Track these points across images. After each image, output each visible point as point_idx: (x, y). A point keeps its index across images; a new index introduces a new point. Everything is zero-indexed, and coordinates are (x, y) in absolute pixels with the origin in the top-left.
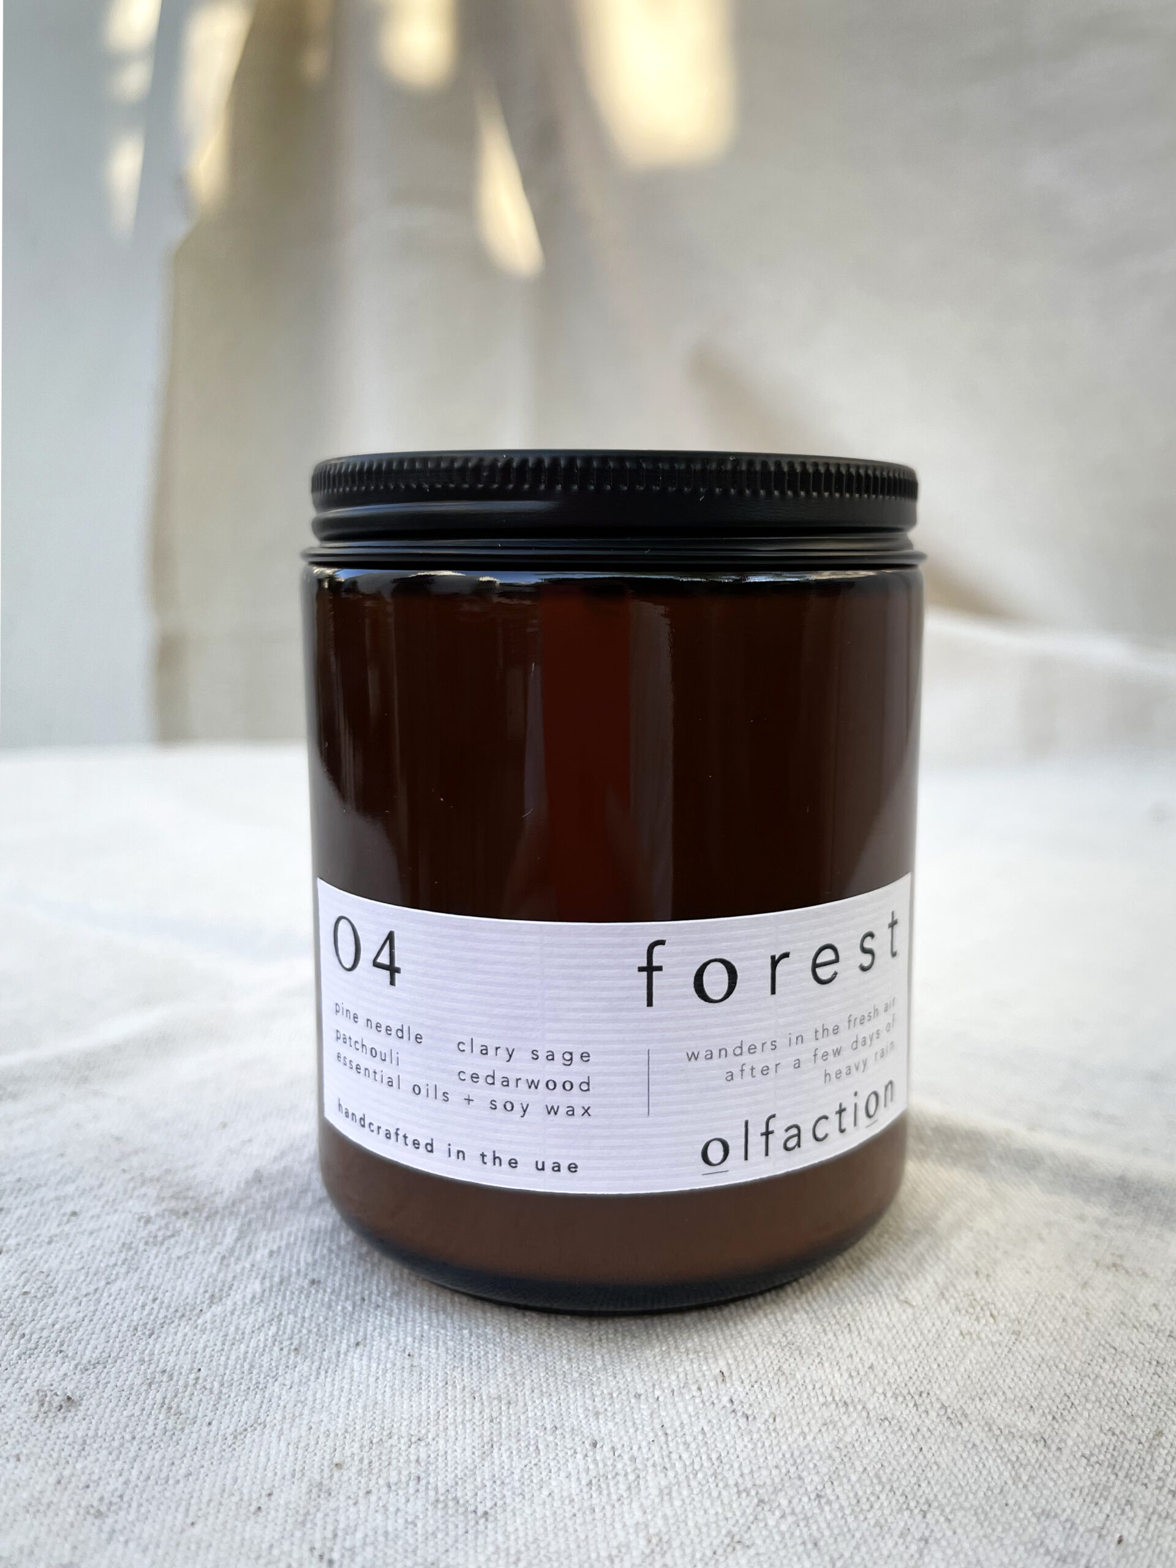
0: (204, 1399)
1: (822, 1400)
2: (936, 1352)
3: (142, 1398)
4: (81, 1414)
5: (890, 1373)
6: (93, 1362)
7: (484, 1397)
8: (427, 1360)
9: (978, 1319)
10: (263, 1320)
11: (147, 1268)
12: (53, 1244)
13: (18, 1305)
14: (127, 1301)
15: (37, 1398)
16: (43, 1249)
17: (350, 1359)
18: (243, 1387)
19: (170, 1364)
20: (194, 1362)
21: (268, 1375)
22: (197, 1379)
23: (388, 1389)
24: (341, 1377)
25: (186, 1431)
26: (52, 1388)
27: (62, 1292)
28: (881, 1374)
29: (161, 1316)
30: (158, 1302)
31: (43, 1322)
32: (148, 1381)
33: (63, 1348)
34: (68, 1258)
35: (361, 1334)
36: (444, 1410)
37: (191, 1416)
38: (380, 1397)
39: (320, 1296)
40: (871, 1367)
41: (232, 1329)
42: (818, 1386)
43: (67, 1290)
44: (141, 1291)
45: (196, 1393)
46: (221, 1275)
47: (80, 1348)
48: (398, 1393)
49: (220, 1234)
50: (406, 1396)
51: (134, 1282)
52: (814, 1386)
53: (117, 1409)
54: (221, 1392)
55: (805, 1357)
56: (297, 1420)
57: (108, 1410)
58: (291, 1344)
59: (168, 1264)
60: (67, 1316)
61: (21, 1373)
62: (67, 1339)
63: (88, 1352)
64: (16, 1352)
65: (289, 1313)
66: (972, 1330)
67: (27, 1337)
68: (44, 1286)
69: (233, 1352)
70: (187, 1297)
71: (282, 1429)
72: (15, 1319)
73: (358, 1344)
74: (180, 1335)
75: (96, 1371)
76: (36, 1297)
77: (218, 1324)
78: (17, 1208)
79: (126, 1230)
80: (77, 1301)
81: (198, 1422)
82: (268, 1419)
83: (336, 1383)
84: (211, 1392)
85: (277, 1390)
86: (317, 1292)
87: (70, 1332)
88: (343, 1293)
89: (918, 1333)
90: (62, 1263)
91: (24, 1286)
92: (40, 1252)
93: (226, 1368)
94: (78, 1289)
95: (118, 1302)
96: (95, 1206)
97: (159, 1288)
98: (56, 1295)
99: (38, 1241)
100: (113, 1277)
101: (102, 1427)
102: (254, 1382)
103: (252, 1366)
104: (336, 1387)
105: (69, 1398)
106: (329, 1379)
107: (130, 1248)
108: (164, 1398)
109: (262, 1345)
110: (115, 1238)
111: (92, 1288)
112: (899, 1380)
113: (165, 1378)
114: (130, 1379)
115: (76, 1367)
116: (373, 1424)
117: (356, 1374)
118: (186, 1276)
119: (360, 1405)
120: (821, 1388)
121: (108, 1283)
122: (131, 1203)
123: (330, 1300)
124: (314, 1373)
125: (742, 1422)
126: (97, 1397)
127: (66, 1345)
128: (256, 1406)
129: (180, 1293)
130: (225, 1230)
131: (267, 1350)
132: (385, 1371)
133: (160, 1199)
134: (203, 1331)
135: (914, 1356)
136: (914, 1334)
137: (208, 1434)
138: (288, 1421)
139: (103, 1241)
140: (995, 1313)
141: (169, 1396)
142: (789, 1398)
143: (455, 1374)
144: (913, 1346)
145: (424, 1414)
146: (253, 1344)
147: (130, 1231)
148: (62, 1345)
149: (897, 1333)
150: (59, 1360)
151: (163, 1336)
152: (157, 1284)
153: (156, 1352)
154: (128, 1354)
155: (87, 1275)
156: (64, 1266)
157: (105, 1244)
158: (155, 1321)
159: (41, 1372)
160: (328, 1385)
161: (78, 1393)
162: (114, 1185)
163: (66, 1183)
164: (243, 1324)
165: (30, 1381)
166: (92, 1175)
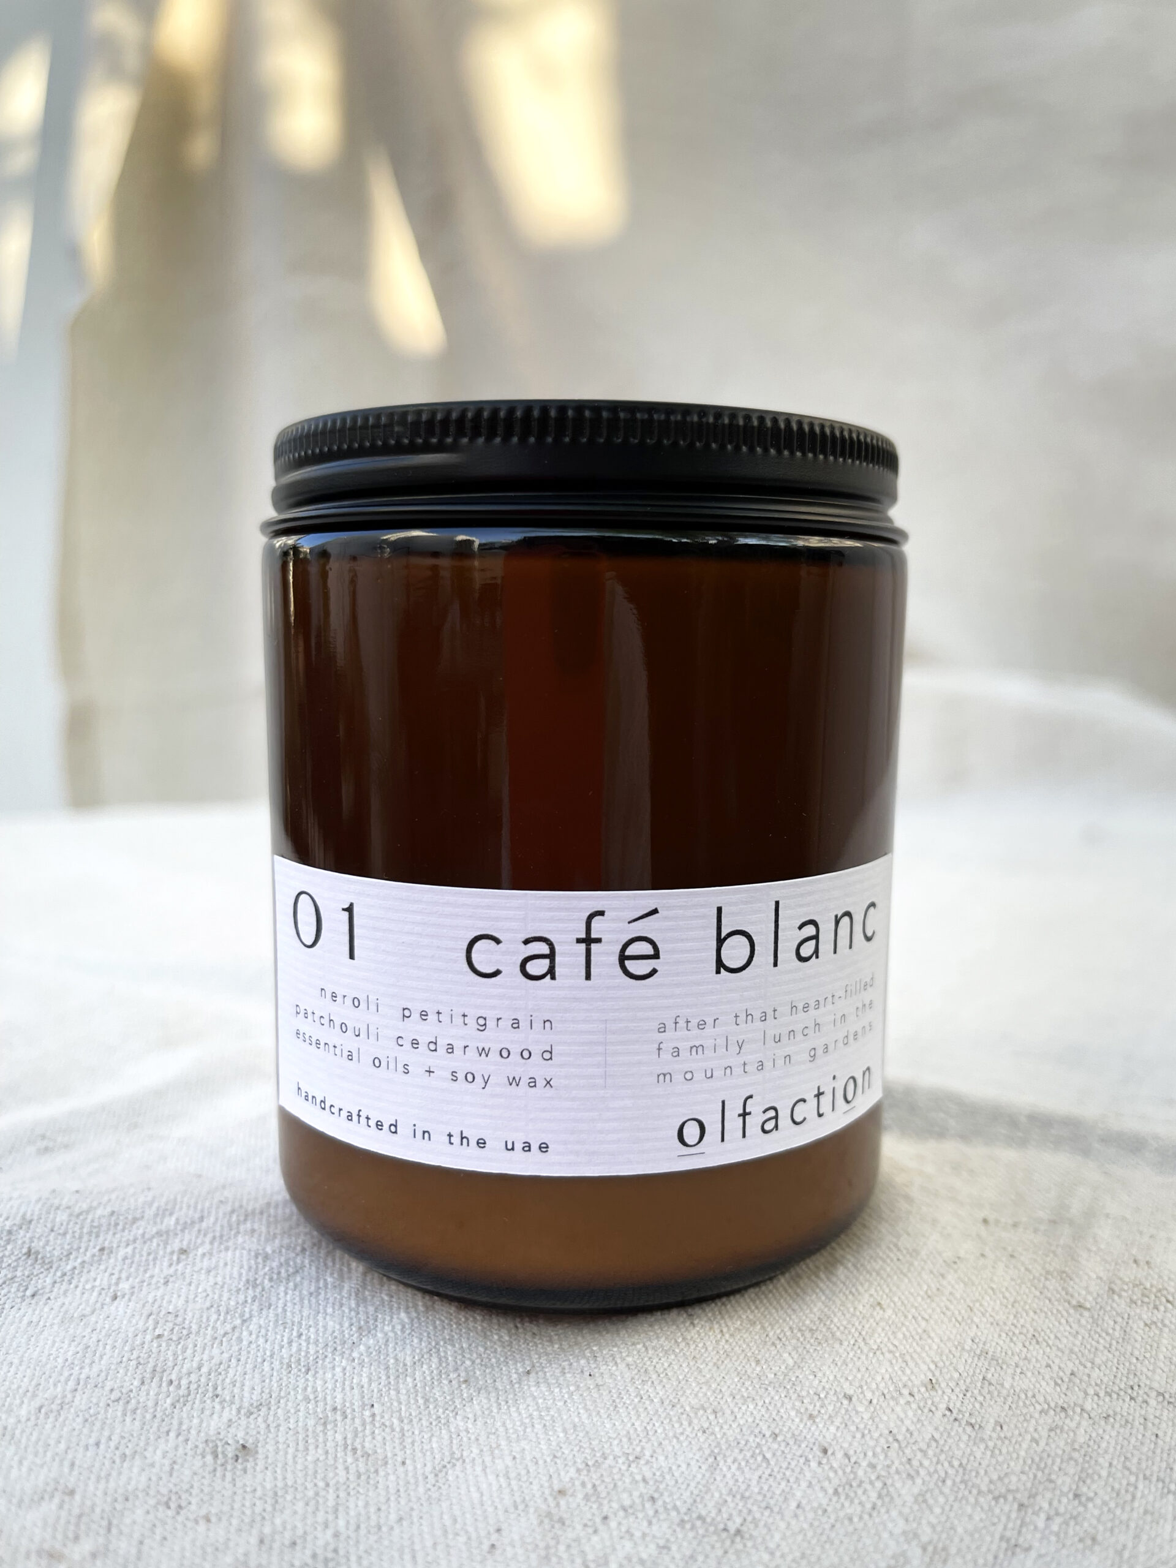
0: (388, 1437)
1: (1039, 1407)
2: (1129, 1348)
3: (321, 1440)
4: (261, 1465)
6: (255, 1404)
8: (610, 1378)
9: (1156, 1308)
10: (421, 1350)
12: (170, 1284)
13: (155, 1349)
14: (270, 1339)
15: (208, 1450)
16: (161, 1290)
17: (526, 1387)
18: (425, 1423)
19: (339, 1400)
20: (364, 1397)
21: (447, 1409)
22: (373, 1415)
23: (582, 1411)
24: (525, 1406)
25: (382, 1473)
26: (221, 1437)
27: (198, 1333)
28: (1086, 1378)
29: (312, 1352)
30: (303, 1337)
31: (187, 1366)
32: (322, 1421)
33: (218, 1392)
34: (191, 1297)
35: (527, 1362)
37: (380, 1457)
38: (577, 1420)
40: (1072, 1374)
41: (392, 1360)
42: (1030, 1394)
43: (203, 1331)
44: (281, 1328)
45: (377, 1432)
46: (361, 1309)
47: (236, 1390)
48: (594, 1414)
51: (272, 1319)
52: (1026, 1395)
53: (299, 1454)
54: (402, 1429)
55: (1004, 1367)
56: (496, 1452)
57: (290, 1457)
58: (459, 1375)
59: (302, 1300)
60: (212, 1358)
61: (181, 1424)
62: (219, 1382)
63: (246, 1394)
64: (169, 1401)
66: (1155, 1319)
67: (175, 1383)
68: (177, 1328)
69: (401, 1385)
70: (334, 1332)
71: (483, 1461)
72: (155, 1366)
73: (528, 1373)
74: (338, 1369)
75: (262, 1413)
76: (171, 1339)
77: (374, 1356)
78: (118, 1246)
79: (246, 1267)
80: (217, 1341)
81: (390, 1462)
82: (464, 1454)
83: (522, 1411)
84: (393, 1430)
85: (461, 1424)
89: (1104, 1335)
90: (187, 1302)
91: (155, 1329)
92: (159, 1293)
93: (400, 1403)
94: (215, 1328)
96: (203, 1243)
97: (300, 1323)
98: (192, 1336)
99: (154, 1281)
100: (247, 1315)
101: (289, 1475)
102: (434, 1417)
103: (427, 1401)
104: (524, 1416)
105: (243, 1447)
106: (513, 1409)
107: (255, 1286)
108: (345, 1439)
109: (428, 1378)
110: (236, 1275)
111: (228, 1327)
112: (1105, 1380)
113: (339, 1417)
114: (301, 1419)
115: (239, 1410)
116: (581, 1447)
117: (540, 1401)
118: (325, 1312)
119: (559, 1430)
120: (1034, 1396)
121: (244, 1321)
122: (240, 1239)
124: (495, 1405)
125: (969, 1429)
126: (273, 1442)
127: (219, 1388)
128: (446, 1442)
131: (436, 1382)
132: (571, 1394)
134: (362, 1364)
135: (1110, 1356)
136: (1100, 1336)
137: (406, 1475)
138: (487, 1454)
139: (224, 1278)
141: (349, 1436)
142: (1007, 1407)
144: (1105, 1347)
146: (419, 1376)
147: (250, 1268)
148: (216, 1388)
149: (1083, 1338)
150: (218, 1407)
151: (321, 1372)
152: (296, 1320)
153: (319, 1389)
154: (289, 1393)
155: (219, 1313)
156: (191, 1306)
157: (228, 1280)
158: (307, 1356)
159: (202, 1421)
160: (515, 1415)
161: (251, 1441)
162: (217, 1219)
163: (164, 1216)
164: (400, 1356)
165: (193, 1432)
166: (189, 1207)
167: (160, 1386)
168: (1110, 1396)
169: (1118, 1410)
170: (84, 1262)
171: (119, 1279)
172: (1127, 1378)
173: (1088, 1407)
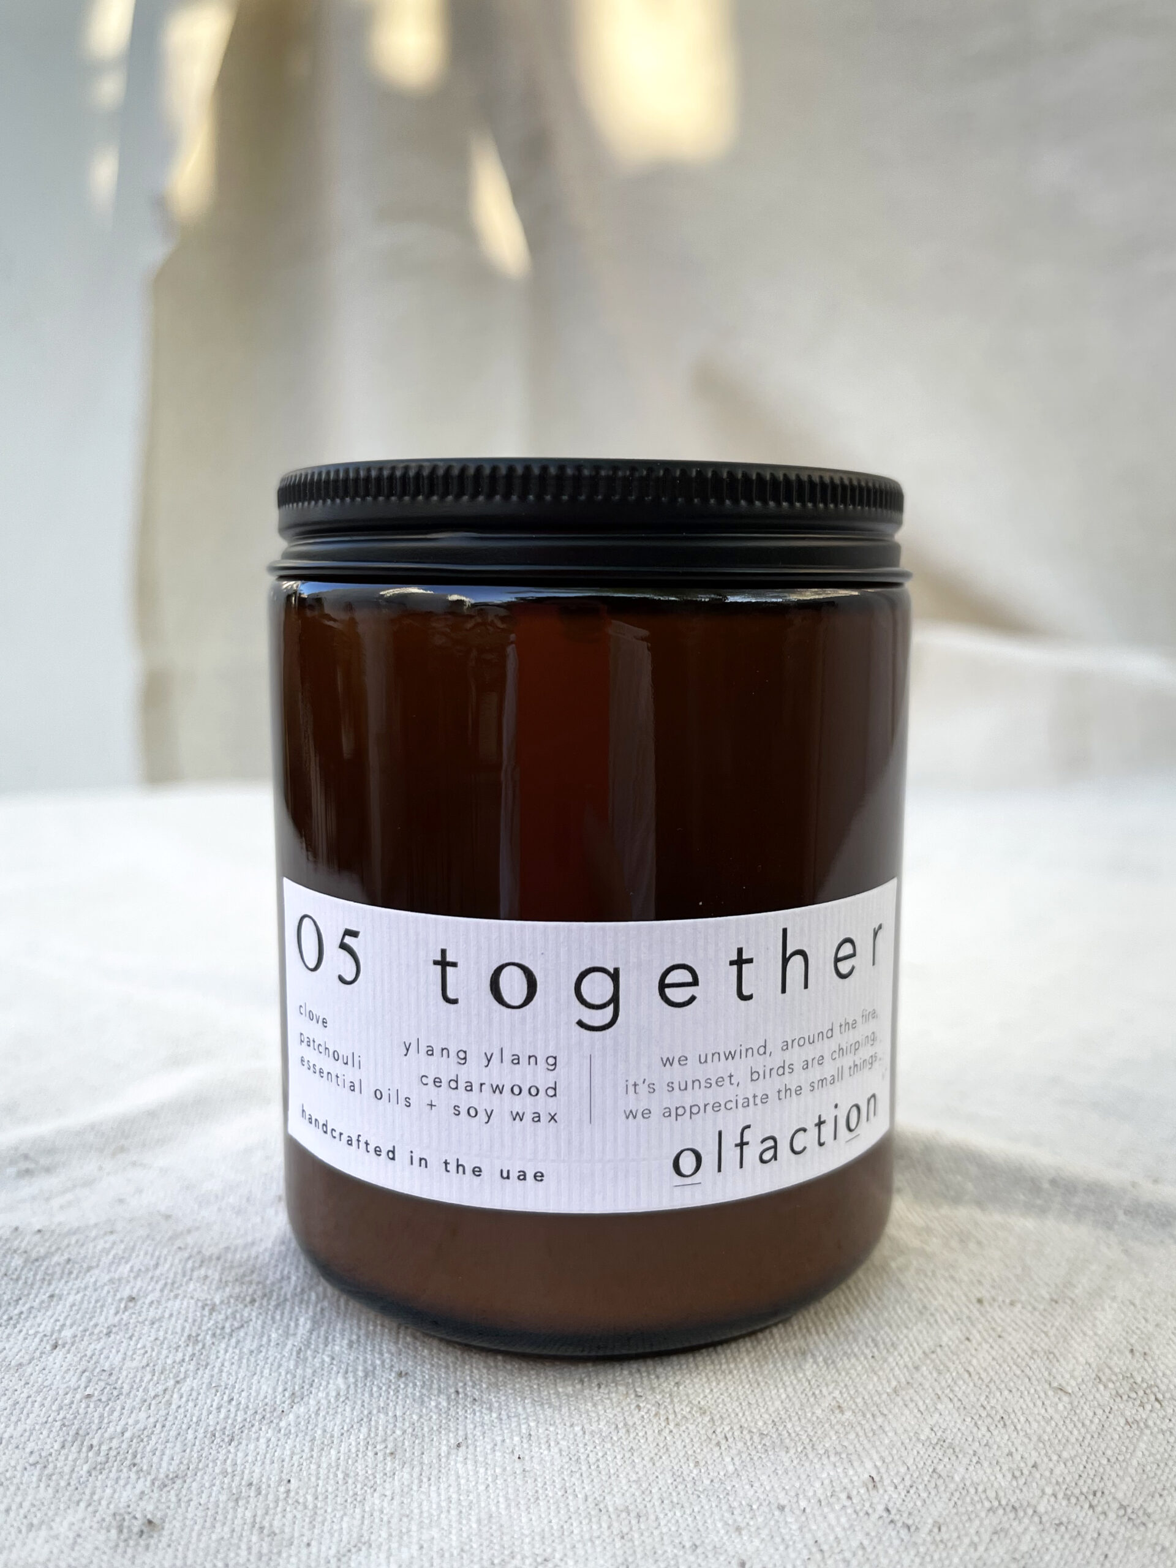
0: (299, 1516)
1: (987, 1504)
2: (1103, 1446)
3: (229, 1517)
4: (165, 1540)
5: (1057, 1471)
6: (171, 1476)
7: (611, 1509)
8: (540, 1463)
9: (1142, 1405)
10: (352, 1420)
11: (218, 1364)
12: (113, 1336)
13: (81, 1411)
14: (200, 1403)
15: (114, 1523)
16: (102, 1342)
17: (452, 1463)
18: (339, 1500)
19: (256, 1475)
20: (282, 1471)
21: (365, 1485)
22: (288, 1491)
23: (501, 1500)
24: (446, 1486)
25: (284, 1555)
26: (130, 1510)
27: (128, 1394)
28: (1047, 1474)
29: (239, 1419)
30: (234, 1403)
31: (111, 1430)
32: (235, 1497)
33: (136, 1461)
34: (130, 1353)
35: (461, 1433)
36: (568, 1524)
37: (287, 1536)
38: (494, 1509)
39: (410, 1390)
40: (1035, 1466)
41: (319, 1432)
42: (980, 1489)
43: (134, 1392)
44: (214, 1391)
45: (288, 1509)
46: (299, 1371)
47: (155, 1459)
48: (513, 1504)
49: (292, 1324)
50: (523, 1508)
51: (206, 1381)
52: (976, 1489)
53: (205, 1533)
54: (316, 1507)
55: (960, 1456)
56: (405, 1538)
57: (194, 1534)
58: (386, 1447)
59: (240, 1359)
60: (137, 1422)
61: (93, 1493)
62: (140, 1450)
63: (164, 1464)
64: (86, 1467)
65: (379, 1411)
66: (1138, 1418)
67: (96, 1449)
68: (108, 1387)
69: (323, 1459)
70: (266, 1397)
71: (390, 1548)
72: (80, 1428)
73: (459, 1445)
74: (262, 1441)
75: (176, 1486)
76: (100, 1400)
77: (302, 1426)
78: (69, 1294)
79: (190, 1320)
80: (146, 1404)
81: (296, 1542)
82: (373, 1537)
83: (443, 1492)
84: (306, 1507)
85: (377, 1502)
86: (406, 1385)
87: (142, 1441)
88: (435, 1386)
89: (1080, 1425)
90: (124, 1359)
91: (86, 1388)
92: (99, 1347)
93: (318, 1478)
94: (146, 1390)
95: (191, 1404)
96: (154, 1290)
97: (234, 1387)
98: (122, 1397)
99: (96, 1331)
100: (182, 1376)
101: (190, 1554)
102: (351, 1493)
103: (347, 1475)
104: (443, 1498)
105: (150, 1522)
106: (433, 1488)
107: (197, 1342)
108: (255, 1516)
109: (353, 1450)
110: (179, 1330)
111: (160, 1388)
112: (1068, 1479)
113: (252, 1492)
114: (214, 1495)
115: (153, 1483)
116: (491, 1542)
117: (463, 1481)
118: (262, 1372)
119: (474, 1519)
120: (985, 1491)
121: (178, 1382)
122: (192, 1286)
123: (422, 1395)
124: (416, 1481)
125: (904, 1533)
126: (180, 1518)
127: (139, 1456)
128: (357, 1522)
129: (258, 1394)
130: (297, 1320)
131: (360, 1455)
132: (495, 1478)
133: (222, 1284)
134: (287, 1435)
135: (1080, 1451)
136: (1075, 1426)
137: (309, 1558)
138: (395, 1539)
139: (166, 1333)
140: (1160, 1397)
141: (259, 1513)
142: (952, 1504)
143: (573, 1479)
144: (1077, 1440)
145: (547, 1529)
146: (343, 1448)
147: (194, 1321)
148: (135, 1456)
149: (1057, 1425)
150: (133, 1476)
151: (244, 1442)
152: (231, 1382)
153: (239, 1462)
154: (207, 1466)
155: (153, 1373)
156: (128, 1363)
157: (169, 1336)
158: (233, 1425)
159: (115, 1491)
160: (433, 1495)
161: (159, 1515)
162: (172, 1265)
163: (119, 1265)
164: (330, 1426)
165: (104, 1503)
166: (146, 1253)
167: (79, 1452)
168: (1069, 1499)
169: (1073, 1517)
170: (32, 1307)
171: (63, 1325)
172: (1093, 1480)
173: (1041, 1509)
